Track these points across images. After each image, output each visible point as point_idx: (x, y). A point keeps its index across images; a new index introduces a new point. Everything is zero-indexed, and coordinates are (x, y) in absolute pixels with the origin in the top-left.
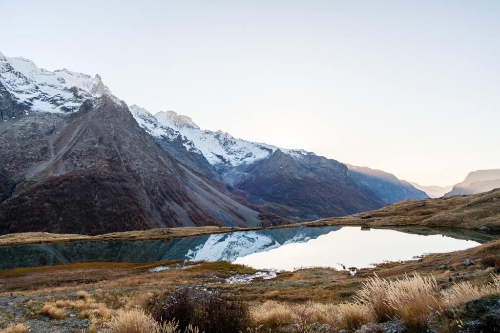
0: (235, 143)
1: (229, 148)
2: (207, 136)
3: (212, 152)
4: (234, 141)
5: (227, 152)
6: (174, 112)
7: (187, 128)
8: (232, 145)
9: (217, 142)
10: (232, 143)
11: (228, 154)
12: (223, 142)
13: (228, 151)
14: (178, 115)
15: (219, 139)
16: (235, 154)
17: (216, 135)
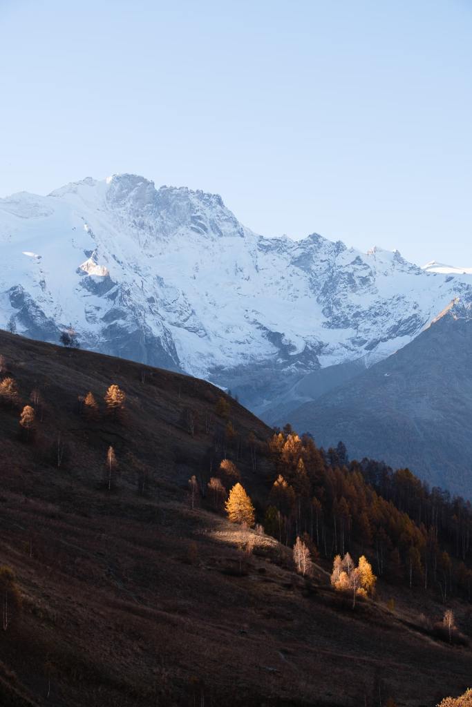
0: (364, 280)
1: (337, 303)
2: (263, 259)
3: (255, 322)
4: (364, 274)
5: (329, 320)
6: (142, 179)
7: (193, 234)
8: (354, 288)
9: (301, 280)
10: (351, 281)
11: (328, 325)
12: (323, 279)
13: (331, 312)
14: (157, 188)
15: (309, 270)
16: (356, 326)
17: (298, 253)
